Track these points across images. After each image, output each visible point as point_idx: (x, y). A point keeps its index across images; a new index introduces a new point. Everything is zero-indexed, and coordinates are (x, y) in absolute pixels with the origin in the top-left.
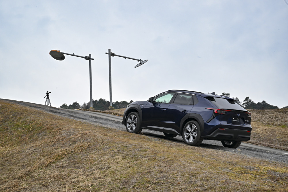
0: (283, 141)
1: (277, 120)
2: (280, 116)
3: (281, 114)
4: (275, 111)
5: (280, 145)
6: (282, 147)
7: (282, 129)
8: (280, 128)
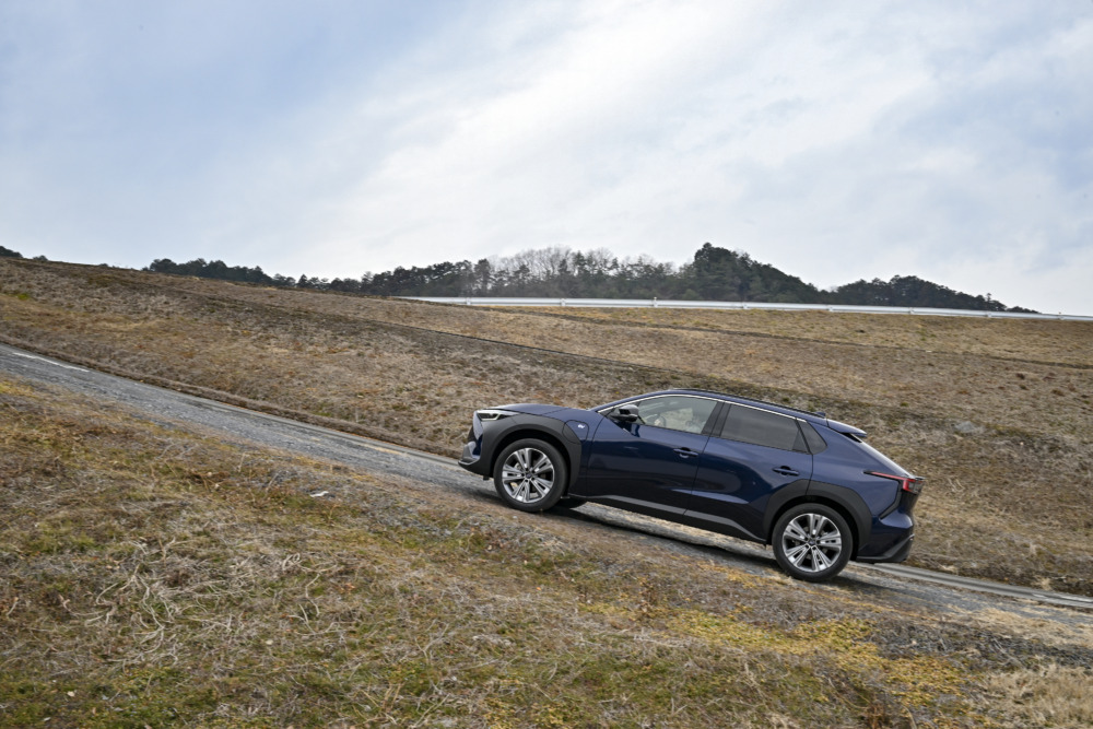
0: (17, 327)
1: (11, 282)
2: (19, 274)
3: (22, 270)
4: (10, 262)
5: (10, 335)
6: (12, 339)
7: (18, 301)
8: (16, 299)
